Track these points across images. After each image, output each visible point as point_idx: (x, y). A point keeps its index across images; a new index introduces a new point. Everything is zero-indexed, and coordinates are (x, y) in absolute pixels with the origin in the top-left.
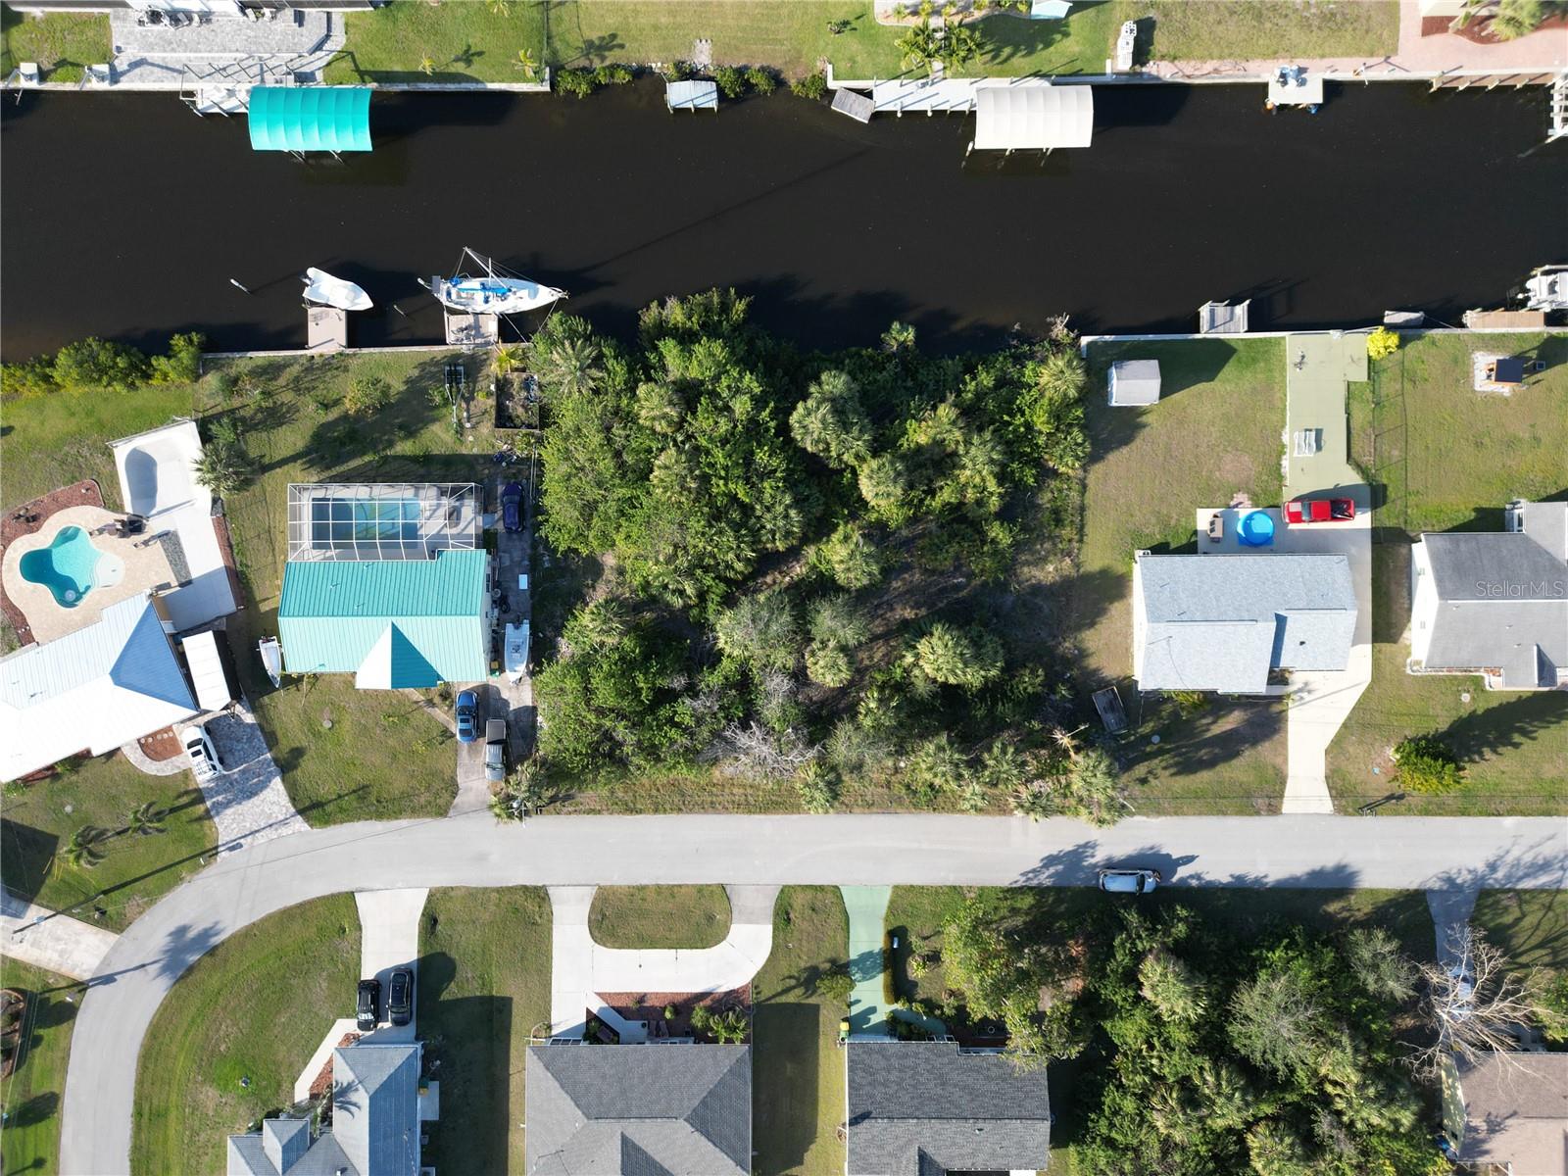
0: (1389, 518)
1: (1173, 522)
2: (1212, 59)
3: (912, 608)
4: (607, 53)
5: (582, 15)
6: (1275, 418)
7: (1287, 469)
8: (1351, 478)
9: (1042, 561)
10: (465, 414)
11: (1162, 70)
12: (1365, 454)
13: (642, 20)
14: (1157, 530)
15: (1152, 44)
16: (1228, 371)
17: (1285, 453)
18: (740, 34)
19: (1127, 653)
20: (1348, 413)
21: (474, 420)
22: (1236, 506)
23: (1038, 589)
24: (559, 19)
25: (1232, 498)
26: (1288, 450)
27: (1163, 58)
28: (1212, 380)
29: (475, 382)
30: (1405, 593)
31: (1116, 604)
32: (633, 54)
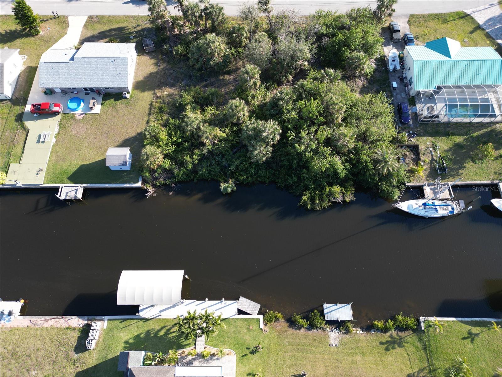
0: (17, 109)
1: (111, 108)
2: (47, 328)
3: (226, 79)
4: (390, 339)
5: (408, 362)
6: (57, 148)
7: (56, 128)
8: (29, 124)
9: (169, 95)
10: (433, 153)
11: (76, 322)
12: (20, 133)
13: (372, 358)
14: (119, 105)
15: (79, 337)
16: (74, 169)
17: (56, 135)
18: (313, 349)
19: (138, 63)
20: (23, 150)
21: (428, 151)
22: (82, 114)
23: (172, 85)
24: (421, 360)
25: (83, 117)
26: (54, 135)
27: (74, 329)
28: (82, 165)
29: (431, 168)
30: (19, 82)
31: (140, 80)
32: (374, 338)
